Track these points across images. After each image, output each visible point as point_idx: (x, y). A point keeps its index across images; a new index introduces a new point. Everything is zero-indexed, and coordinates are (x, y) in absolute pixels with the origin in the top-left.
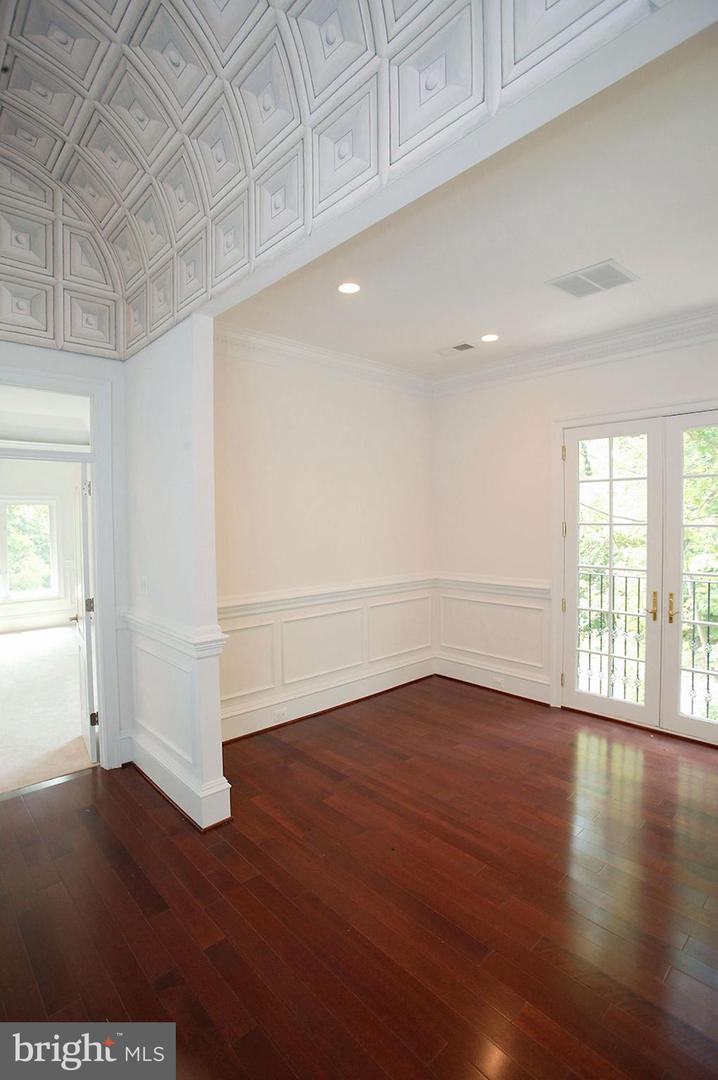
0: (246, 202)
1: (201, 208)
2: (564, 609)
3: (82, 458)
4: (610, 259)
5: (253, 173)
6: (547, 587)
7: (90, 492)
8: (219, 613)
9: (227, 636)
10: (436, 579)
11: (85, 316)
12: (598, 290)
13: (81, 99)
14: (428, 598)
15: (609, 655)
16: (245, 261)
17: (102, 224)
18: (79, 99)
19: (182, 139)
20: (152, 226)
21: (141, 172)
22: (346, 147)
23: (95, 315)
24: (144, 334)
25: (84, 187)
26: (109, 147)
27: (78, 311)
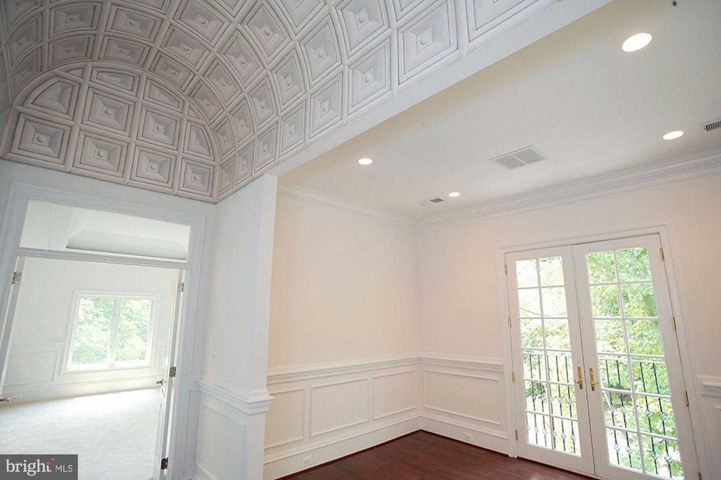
0: (304, 107)
1: (275, 112)
2: (513, 380)
3: (180, 266)
4: (531, 146)
5: (310, 91)
6: (500, 363)
7: (183, 289)
8: (268, 380)
9: (273, 397)
10: (419, 359)
11: (194, 175)
12: (523, 164)
13: (209, 52)
14: (415, 371)
15: (549, 416)
16: (302, 141)
17: (211, 121)
18: (207, 52)
19: (267, 73)
20: (243, 122)
21: (240, 91)
22: (369, 75)
23: (200, 174)
24: (231, 187)
25: (202, 100)
26: (222, 77)
27: (190, 171)
